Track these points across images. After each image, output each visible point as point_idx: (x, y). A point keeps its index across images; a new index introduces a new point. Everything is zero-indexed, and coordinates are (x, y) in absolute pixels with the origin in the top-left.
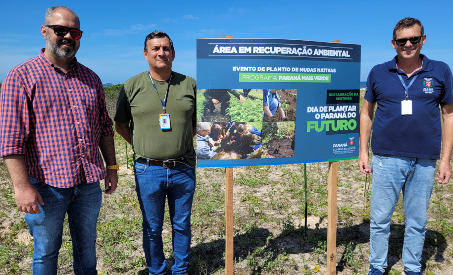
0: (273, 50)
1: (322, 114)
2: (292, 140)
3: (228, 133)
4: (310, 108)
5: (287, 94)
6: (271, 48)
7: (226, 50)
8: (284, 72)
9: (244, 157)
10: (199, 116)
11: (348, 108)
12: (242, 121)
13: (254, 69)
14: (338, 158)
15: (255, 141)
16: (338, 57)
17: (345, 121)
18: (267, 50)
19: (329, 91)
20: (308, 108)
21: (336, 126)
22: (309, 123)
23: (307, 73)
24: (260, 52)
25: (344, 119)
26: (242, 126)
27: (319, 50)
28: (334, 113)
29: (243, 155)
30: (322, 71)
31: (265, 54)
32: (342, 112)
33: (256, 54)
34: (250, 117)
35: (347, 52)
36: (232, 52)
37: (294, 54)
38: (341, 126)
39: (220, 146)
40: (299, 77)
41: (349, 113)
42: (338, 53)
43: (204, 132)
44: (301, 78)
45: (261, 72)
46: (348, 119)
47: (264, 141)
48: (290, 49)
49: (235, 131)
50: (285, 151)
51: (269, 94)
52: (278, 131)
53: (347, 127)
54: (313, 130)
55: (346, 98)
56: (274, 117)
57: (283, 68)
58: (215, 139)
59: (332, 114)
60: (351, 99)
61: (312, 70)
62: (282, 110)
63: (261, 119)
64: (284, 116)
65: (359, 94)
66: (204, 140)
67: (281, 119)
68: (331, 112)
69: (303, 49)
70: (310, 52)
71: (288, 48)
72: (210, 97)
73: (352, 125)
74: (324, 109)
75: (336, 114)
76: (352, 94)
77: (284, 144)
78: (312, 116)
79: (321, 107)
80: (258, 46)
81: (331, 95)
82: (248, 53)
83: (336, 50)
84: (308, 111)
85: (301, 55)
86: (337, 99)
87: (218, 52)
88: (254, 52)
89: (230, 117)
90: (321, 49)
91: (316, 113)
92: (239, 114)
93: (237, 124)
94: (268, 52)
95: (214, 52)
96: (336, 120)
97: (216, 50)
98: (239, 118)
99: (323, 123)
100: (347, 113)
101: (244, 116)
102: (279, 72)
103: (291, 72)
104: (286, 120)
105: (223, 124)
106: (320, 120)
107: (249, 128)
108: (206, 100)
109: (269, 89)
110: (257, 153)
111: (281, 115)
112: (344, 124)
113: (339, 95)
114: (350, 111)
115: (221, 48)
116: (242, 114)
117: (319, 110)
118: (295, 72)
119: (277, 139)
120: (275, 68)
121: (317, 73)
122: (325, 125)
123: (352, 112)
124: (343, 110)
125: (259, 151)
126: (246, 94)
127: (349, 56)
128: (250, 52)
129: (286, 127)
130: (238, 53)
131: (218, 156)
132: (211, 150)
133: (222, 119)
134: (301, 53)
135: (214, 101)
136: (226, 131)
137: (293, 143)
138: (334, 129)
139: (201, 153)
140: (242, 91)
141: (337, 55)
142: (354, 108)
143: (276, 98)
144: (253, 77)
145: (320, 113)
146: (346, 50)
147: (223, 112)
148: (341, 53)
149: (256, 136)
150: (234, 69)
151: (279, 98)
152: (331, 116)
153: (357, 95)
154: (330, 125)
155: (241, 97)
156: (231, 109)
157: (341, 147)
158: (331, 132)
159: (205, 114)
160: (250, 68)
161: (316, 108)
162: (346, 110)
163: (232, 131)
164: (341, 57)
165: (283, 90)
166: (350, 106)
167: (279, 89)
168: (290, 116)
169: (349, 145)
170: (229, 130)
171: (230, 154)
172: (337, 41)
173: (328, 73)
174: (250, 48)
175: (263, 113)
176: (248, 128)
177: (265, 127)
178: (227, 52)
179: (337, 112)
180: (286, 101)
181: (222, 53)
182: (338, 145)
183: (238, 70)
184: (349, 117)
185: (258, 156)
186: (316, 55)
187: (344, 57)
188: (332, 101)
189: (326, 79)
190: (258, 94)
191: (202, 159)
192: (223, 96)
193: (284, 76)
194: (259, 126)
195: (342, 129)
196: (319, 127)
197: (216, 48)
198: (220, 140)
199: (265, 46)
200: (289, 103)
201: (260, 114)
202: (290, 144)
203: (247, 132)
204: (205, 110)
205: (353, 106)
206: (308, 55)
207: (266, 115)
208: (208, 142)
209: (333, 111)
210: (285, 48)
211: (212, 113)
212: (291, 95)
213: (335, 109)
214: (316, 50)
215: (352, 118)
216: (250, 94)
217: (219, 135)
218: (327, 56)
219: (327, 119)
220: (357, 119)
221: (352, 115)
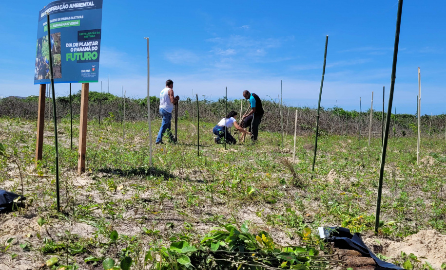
0: (51, 9)
2: (60, 67)
3: (41, 63)
5: (56, 36)
12: (44, 55)
14: (85, 80)
15: (47, 67)
17: (90, 53)
19: (79, 32)
20: (67, 44)
21: (83, 57)
22: (67, 54)
23: (65, 20)
25: (89, 51)
28: (83, 47)
29: (44, 77)
30: (74, 18)
32: (88, 46)
35: (92, 2)
37: (58, 10)
38: (87, 57)
39: (39, 71)
40: (61, 24)
41: (92, 47)
46: (92, 52)
48: (56, 7)
50: (58, 74)
51: (50, 37)
52: (54, 61)
53: (91, 57)
54: (69, 59)
55: (90, 36)
56: (52, 51)
60: (94, 36)
61: (68, 18)
62: (55, 46)
65: (101, 32)
67: (55, 53)
68: (81, 46)
69: (63, 5)
70: (67, 6)
73: (94, 56)
74: (76, 44)
76: (95, 33)
77: (57, 69)
78: (69, 50)
79: (74, 44)
81: (81, 34)
83: (84, 2)
85: (62, 9)
86: (85, 37)
90: (74, 3)
91: (71, 47)
96: (83, 52)
99: (75, 54)
101: (45, 52)
104: (57, 53)
105: (41, 58)
106: (73, 52)
109: (50, 34)
110: (48, 75)
111: (55, 50)
112: (89, 55)
113: (86, 34)
118: (59, 21)
119: (54, 66)
121: (71, 20)
122: (76, 56)
123: (94, 46)
127: (94, 5)
129: (57, 58)
131: (38, 78)
133: (40, 55)
135: (39, 45)
137: (61, 69)
140: (44, 37)
141: (85, 6)
142: (97, 43)
143: (53, 39)
145: (74, 48)
147: (41, 51)
148: (88, 4)
149: (47, 65)
150: (43, 24)
152: (81, 49)
153: (99, 33)
154: (80, 56)
155: (44, 41)
156: (42, 49)
157: (86, 73)
158: (80, 61)
161: (71, 44)
162: (91, 45)
164: (88, 7)
165: (55, 34)
166: (94, 42)
168: (58, 50)
169: (91, 71)
171: (41, 76)
173: (78, 19)
179: (85, 47)
180: (56, 40)
184: (92, 50)
186: (71, 8)
187: (90, 6)
188: (81, 39)
189: (76, 23)
193: (55, 25)
194: (48, 58)
195: (87, 59)
196: (73, 57)
198: (39, 68)
201: (48, 50)
203: (45, 62)
205: (96, 42)
206: (66, 9)
208: (37, 69)
209: (82, 46)
211: (39, 52)
212: (58, 37)
213: (83, 44)
214: (71, 5)
215: (94, 51)
216: (46, 38)
217: (39, 65)
219: (78, 52)
220: (98, 51)
221: (94, 48)
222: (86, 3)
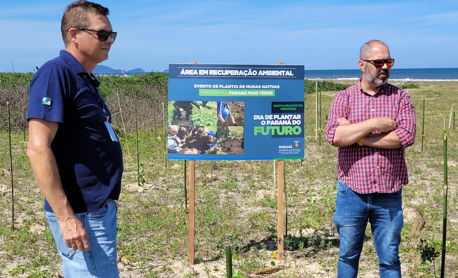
0: (224, 73)
1: (267, 121)
2: (241, 141)
3: (191, 134)
4: (256, 116)
5: (236, 105)
6: (223, 71)
7: (189, 72)
8: (233, 89)
9: (203, 153)
10: (170, 120)
11: (292, 117)
12: (201, 125)
13: (210, 86)
14: (284, 157)
15: (212, 140)
16: (282, 76)
17: (290, 127)
18: (220, 72)
19: (273, 103)
20: (255, 116)
21: (281, 131)
22: (256, 128)
23: (252, 89)
24: (214, 74)
25: (289, 125)
26: (202, 129)
27: (264, 71)
28: (279, 120)
29: (202, 151)
30: (266, 87)
31: (218, 75)
32: (287, 120)
33: (211, 75)
34: (208, 122)
35: (291, 72)
36: (194, 74)
37: (241, 75)
38: (285, 131)
39: (185, 143)
40: (246, 92)
41: (293, 121)
42: (282, 73)
43: (173, 133)
44: (248, 93)
45: (215, 88)
46: (293, 126)
47: (218, 141)
48: (238, 71)
49: (196, 133)
50: (236, 149)
51: (221, 105)
52: (230, 133)
53: (292, 132)
54: (259, 134)
55: (290, 109)
56: (226, 122)
57: (232, 86)
58: (181, 138)
59: (278, 121)
60: (295, 109)
61: (257, 87)
62: (232, 117)
63: (216, 124)
64: (234, 122)
65: (304, 106)
66: (173, 139)
67: (231, 124)
68: (276, 119)
69: (248, 71)
70: (255, 73)
71: (236, 71)
72: (178, 107)
73: (297, 130)
74: (270, 117)
75: (281, 121)
77: (235, 144)
78: (258, 123)
79: (266, 116)
80: (213, 69)
81: (275, 106)
82: (205, 75)
83: (279, 70)
84: (255, 119)
85: (247, 76)
86: (281, 109)
87: (184, 74)
88: (210, 74)
89: (193, 122)
90: (265, 70)
91: (262, 120)
92: (199, 120)
93: (198, 127)
94: (220, 74)
95: (181, 74)
96: (281, 126)
97: (183, 72)
98: (199, 122)
99: (268, 128)
100: (291, 121)
101: (203, 121)
102: (229, 88)
103: (239, 88)
104: (235, 125)
105: (187, 127)
106: (265, 126)
107: (207, 130)
108: (175, 109)
109: (221, 102)
110: (213, 150)
111: (231, 121)
112: (289, 129)
113: (283, 106)
114: (295, 119)
115: (186, 71)
116: (201, 120)
117: (264, 118)
118: (242, 89)
119: (229, 140)
120: (226, 86)
121: (261, 89)
122: (271, 130)
123: (296, 120)
124: (288, 118)
125: (215, 148)
126: (204, 105)
127: (293, 75)
128: (207, 74)
129: (236, 131)
130: (199, 75)
131: (183, 151)
132: (178, 146)
133: (186, 123)
134: (247, 74)
135: (181, 109)
136: (189, 133)
137: (243, 143)
138: (279, 133)
139: (171, 148)
140: (201, 102)
141: (281, 75)
142: (299, 116)
143: (227, 108)
144: (209, 93)
145: (266, 121)
146: (289, 70)
147: (187, 118)
148: (285, 73)
149: (212, 137)
150: (195, 86)
151: (229, 108)
152: (276, 123)
153: (302, 106)
154: (276, 130)
155: (201, 107)
156: (193, 116)
157: (286, 149)
158: (276, 135)
159: (174, 119)
160: (207, 85)
161: (262, 116)
162: (291, 118)
163: (193, 132)
164: (285, 76)
165: (232, 102)
166: (295, 115)
167: (230, 101)
168: (239, 122)
169: (294, 147)
170: (191, 132)
171: (192, 150)
172: (281, 63)
173: (272, 89)
174: (207, 71)
175: (217, 119)
176: (205, 131)
177: (219, 130)
178: (190, 74)
179: (282, 120)
180: (235, 110)
181: (187, 75)
182: (284, 147)
183: (198, 87)
184: (293, 124)
185: (214, 152)
186: (261, 75)
187: (288, 76)
188: (276, 111)
189: (271, 93)
190: (214, 105)
191: (171, 153)
192: (187, 105)
193: (233, 92)
194: (214, 130)
195: (286, 134)
196: (265, 131)
197: (183, 71)
198: (185, 139)
199: (218, 69)
200: (238, 112)
201: (215, 120)
202: (240, 144)
203: (205, 134)
204: (174, 116)
206: (253, 76)
207: (219, 121)
208: (176, 140)
209: (278, 118)
210: (233, 71)
211: (179, 119)
212: (239, 106)
213: (280, 117)
214: (261, 71)
215: (296, 125)
216: (207, 105)
217: (184, 135)
218: (272, 76)
219: (272, 125)
220: (302, 126)
221: (296, 122)
222: (281, 71)
